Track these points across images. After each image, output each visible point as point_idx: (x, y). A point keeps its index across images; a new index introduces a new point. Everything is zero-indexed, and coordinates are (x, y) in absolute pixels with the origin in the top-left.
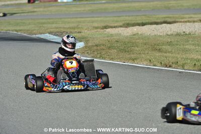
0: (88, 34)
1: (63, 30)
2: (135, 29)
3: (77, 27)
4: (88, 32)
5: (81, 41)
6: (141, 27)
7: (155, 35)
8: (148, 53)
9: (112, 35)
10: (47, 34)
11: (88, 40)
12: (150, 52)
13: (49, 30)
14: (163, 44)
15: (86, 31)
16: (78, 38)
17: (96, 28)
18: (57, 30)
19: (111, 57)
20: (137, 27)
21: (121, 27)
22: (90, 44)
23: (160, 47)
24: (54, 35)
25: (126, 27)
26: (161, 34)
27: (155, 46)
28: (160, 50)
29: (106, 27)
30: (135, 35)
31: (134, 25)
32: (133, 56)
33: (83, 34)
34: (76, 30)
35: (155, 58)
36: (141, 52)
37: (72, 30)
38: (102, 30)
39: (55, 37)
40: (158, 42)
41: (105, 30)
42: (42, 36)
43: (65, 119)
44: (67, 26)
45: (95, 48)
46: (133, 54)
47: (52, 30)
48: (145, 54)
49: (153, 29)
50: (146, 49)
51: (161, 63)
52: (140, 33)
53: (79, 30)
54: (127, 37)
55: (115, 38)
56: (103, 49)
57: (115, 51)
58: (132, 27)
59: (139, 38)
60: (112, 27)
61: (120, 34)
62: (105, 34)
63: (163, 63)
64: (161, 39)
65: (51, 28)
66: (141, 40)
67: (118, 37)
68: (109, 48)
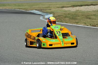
0: (54, 11)
1: (42, 8)
2: (77, 8)
3: (49, 7)
4: (54, 9)
5: (51, 14)
6: (80, 7)
7: (87, 11)
8: (84, 20)
9: (66, 11)
10: (34, 11)
11: (54, 14)
12: (85, 19)
13: (35, 9)
14: (91, 15)
15: (53, 9)
16: (50, 12)
17: (58, 7)
18: (39, 8)
19: (66, 22)
20: (78, 7)
21: (70, 7)
22: (56, 15)
23: (90, 17)
24: (38, 11)
25: (73, 7)
26: (90, 11)
27: (87, 16)
28: (90, 18)
29: (63, 7)
30: (77, 11)
31: (77, 6)
32: (77, 21)
33: (52, 10)
34: (48, 9)
35: (88, 22)
36: (81, 19)
37: (46, 9)
38: (61, 9)
39: (38, 12)
40: (89, 14)
41: (63, 8)
42: (32, 11)
43: (45, 51)
44: (44, 6)
45: (58, 17)
46: (77, 20)
47: (37, 8)
48: (82, 20)
49: (86, 8)
50: (83, 18)
51: (91, 25)
52: (80, 10)
53: (50, 8)
54: (73, 12)
55: (68, 12)
56: (62, 18)
57: (68, 18)
58: (76, 7)
59: (80, 13)
60: (66, 7)
61: (70, 10)
62: (63, 10)
63: (91, 24)
64: (90, 13)
65: (36, 8)
66: (81, 13)
67: (69, 12)
68: (65, 17)
